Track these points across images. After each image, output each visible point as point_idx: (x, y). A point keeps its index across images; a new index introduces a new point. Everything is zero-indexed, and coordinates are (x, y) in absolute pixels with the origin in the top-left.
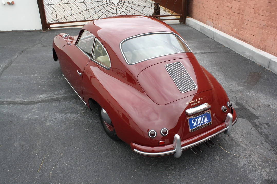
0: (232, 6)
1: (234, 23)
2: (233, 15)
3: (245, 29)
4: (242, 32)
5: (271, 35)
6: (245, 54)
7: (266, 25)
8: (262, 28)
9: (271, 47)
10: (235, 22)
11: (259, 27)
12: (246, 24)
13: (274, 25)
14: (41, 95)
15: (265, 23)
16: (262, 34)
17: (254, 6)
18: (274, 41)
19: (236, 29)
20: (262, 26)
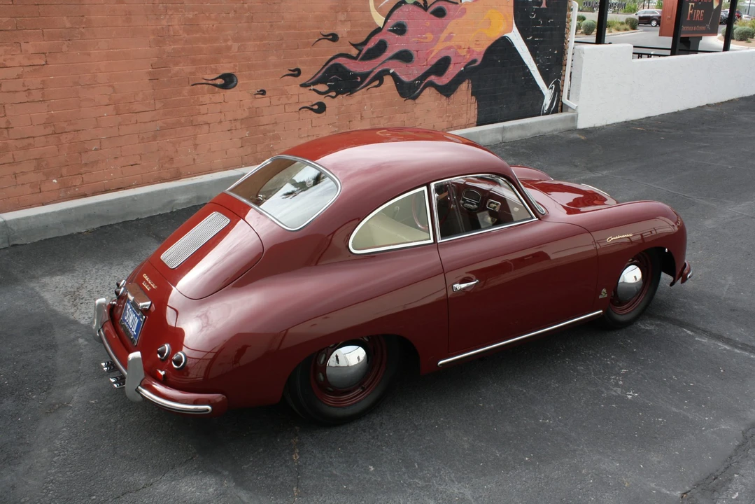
0: (8, 122)
1: (38, 168)
2: (26, 148)
3: (96, 163)
4: (83, 176)
5: (184, 141)
6: (176, 202)
7: (162, 129)
8: (154, 138)
9: (192, 163)
10: (44, 164)
11: (143, 138)
12: (96, 150)
13: (183, 120)
14: (647, 330)
15: (160, 123)
16: (158, 150)
17: (110, 99)
18: (195, 149)
19: (55, 181)
20: (153, 133)
